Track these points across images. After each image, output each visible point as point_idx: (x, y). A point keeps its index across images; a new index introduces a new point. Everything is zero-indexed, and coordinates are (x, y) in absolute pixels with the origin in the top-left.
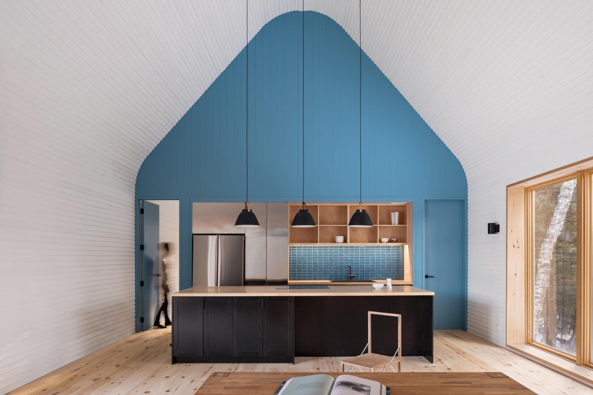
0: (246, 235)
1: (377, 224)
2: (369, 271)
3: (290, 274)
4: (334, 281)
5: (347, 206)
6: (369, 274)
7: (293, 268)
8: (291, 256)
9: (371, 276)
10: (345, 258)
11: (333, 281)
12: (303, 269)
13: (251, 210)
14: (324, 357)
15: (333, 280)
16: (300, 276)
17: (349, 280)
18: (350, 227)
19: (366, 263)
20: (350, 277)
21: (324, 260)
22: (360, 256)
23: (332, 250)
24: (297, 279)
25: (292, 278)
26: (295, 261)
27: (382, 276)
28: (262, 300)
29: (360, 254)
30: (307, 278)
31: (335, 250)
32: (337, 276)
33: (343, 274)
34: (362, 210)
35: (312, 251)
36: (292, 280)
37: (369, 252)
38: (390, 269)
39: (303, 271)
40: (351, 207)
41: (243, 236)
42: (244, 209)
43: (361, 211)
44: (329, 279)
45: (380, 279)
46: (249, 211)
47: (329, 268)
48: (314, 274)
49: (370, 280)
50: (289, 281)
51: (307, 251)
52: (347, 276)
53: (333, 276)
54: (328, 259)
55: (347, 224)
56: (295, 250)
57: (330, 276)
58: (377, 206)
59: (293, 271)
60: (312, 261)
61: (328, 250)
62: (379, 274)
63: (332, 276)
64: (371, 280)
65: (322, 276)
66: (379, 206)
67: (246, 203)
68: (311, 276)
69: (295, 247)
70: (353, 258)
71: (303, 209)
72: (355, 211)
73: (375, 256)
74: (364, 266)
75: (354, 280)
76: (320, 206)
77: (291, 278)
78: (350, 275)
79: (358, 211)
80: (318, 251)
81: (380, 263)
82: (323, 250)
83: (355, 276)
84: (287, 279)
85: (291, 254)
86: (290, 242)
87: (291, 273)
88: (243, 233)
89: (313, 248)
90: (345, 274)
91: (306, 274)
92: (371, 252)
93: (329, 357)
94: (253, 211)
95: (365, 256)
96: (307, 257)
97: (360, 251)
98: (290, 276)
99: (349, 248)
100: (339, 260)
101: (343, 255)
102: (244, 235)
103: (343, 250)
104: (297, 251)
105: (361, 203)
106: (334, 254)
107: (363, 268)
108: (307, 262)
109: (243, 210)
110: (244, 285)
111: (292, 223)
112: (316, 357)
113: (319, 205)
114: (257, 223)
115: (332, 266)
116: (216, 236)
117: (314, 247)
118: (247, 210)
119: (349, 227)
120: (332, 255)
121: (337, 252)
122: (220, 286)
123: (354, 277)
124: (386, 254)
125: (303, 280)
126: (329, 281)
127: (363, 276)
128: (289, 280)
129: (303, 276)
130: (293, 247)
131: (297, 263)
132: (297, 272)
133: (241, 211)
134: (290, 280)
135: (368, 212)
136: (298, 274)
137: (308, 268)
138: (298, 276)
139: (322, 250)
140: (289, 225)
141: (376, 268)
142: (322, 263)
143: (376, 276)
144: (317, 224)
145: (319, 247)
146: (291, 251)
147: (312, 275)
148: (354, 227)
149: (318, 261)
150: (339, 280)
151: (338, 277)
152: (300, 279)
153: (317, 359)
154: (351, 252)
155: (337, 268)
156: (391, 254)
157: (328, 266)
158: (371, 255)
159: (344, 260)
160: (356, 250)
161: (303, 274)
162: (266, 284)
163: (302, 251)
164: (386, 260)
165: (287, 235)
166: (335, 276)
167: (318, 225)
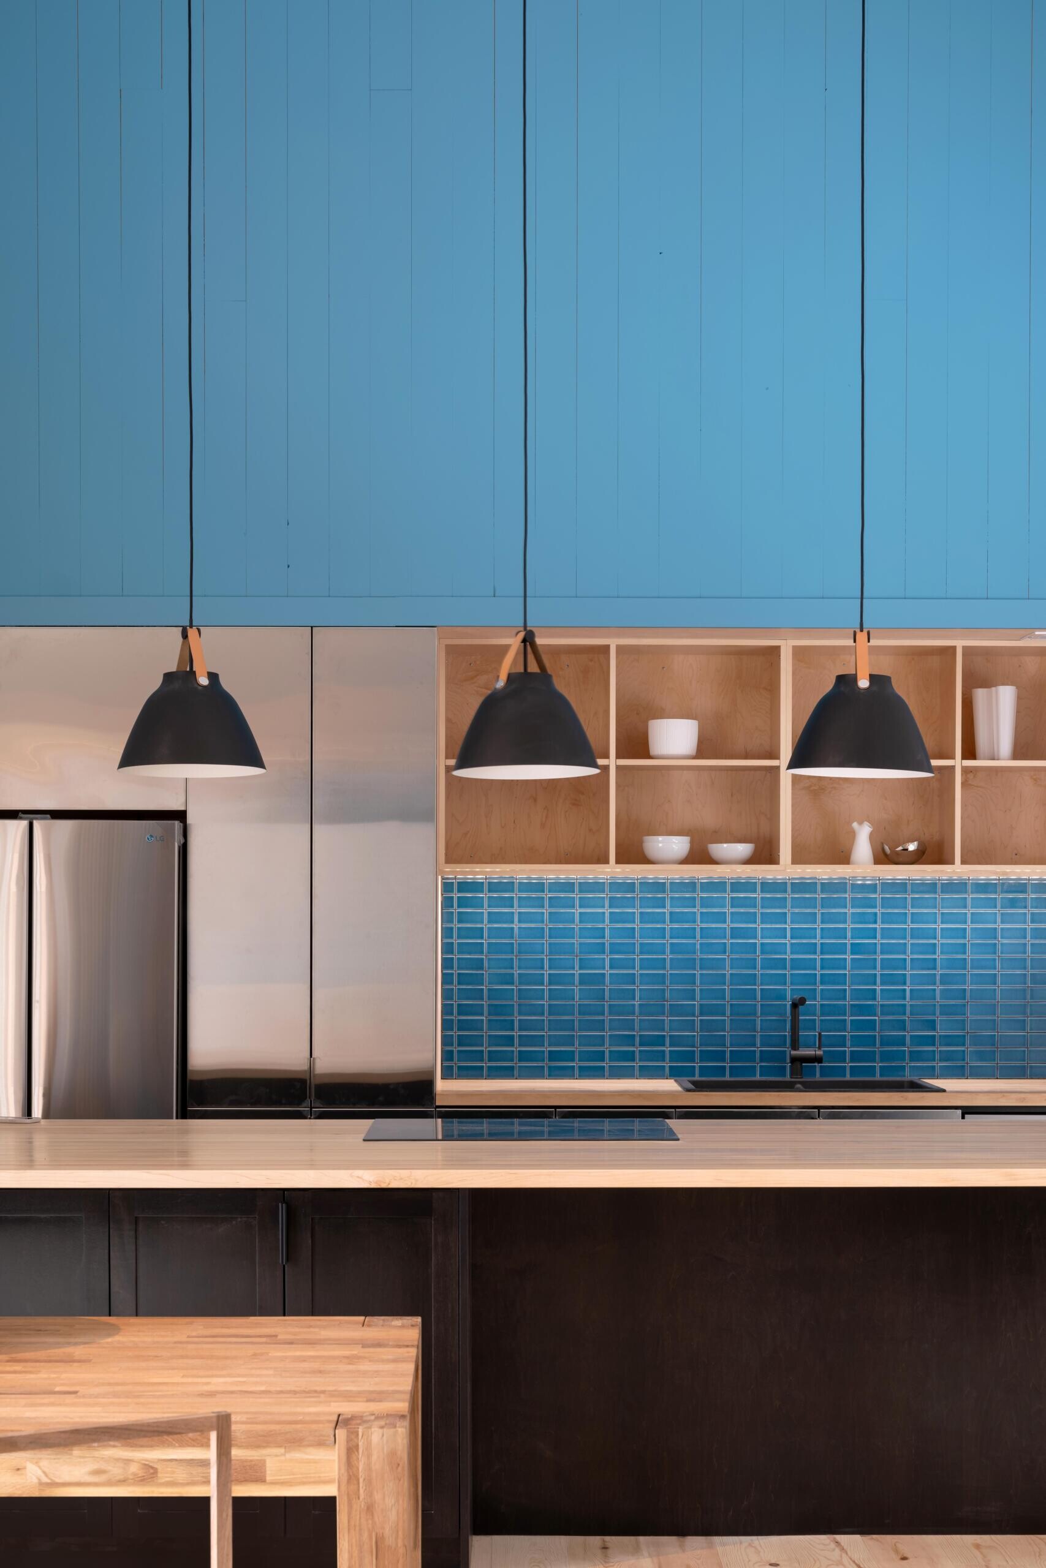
0: (190, 819)
1: (953, 757)
2: (902, 1025)
3: (446, 1040)
4: (700, 1087)
5: (777, 649)
6: (901, 1041)
7: (462, 1010)
8: (455, 941)
9: (915, 1056)
10: (762, 952)
11: (694, 1083)
12: (520, 1013)
13: (213, 677)
14: (641, 1539)
15: (697, 1078)
16: (508, 1057)
17: (788, 1078)
18: (794, 776)
19: (887, 979)
20: (794, 1060)
21: (644, 964)
22: (848, 942)
23: (691, 902)
24: (490, 1068)
25: (460, 1068)
26: (479, 964)
27: (980, 1055)
28: (282, 1209)
29: (849, 926)
30: (546, 1064)
31: (705, 903)
32: (720, 1056)
33: (754, 1045)
34: (873, 678)
35: (578, 911)
36: (460, 1077)
37: (902, 918)
38: (1024, 1013)
39: (523, 1026)
40: (799, 653)
41: (177, 824)
42: (173, 668)
43: (864, 683)
44: (674, 1073)
45: (967, 1071)
46: (204, 681)
47: (675, 1010)
48: (586, 1041)
49: (908, 1076)
50: (441, 1086)
51: (546, 911)
52: (780, 1056)
53: (697, 1056)
54: (668, 956)
55: (774, 755)
56: (478, 903)
57: (676, 1056)
58: (954, 648)
59: (463, 1025)
60: (577, 967)
61: (668, 903)
62: (960, 1041)
63: (689, 1056)
64: (915, 1079)
65: (630, 1056)
66: (967, 650)
67: (185, 636)
68: (570, 1056)
69: (475, 886)
70: (812, 949)
71: (522, 670)
72: (828, 685)
73: (939, 941)
74: (874, 999)
75: (818, 1077)
76: (620, 649)
77: (456, 1063)
78: (795, 1045)
79: (845, 681)
80: (607, 911)
81: (969, 978)
82: (637, 903)
83: (819, 1053)
84: (432, 1072)
85: (456, 925)
86: (449, 860)
87: (455, 1033)
88: (175, 805)
89: (581, 891)
90: (762, 1045)
91: (539, 1041)
92: (915, 918)
93: (674, 1539)
94: (226, 684)
95: (879, 941)
96: (546, 941)
97: (850, 911)
98: (447, 1056)
99: (789, 895)
100: (728, 963)
101: (752, 933)
102: (181, 816)
103: (752, 903)
104: (485, 911)
105: (862, 637)
106: (699, 925)
107: (869, 1010)
108: (546, 972)
109: (168, 677)
110: (184, 1114)
111: (457, 750)
112: (595, 1540)
113: (613, 643)
114: (249, 755)
115: (691, 995)
116: (22, 825)
117: (586, 887)
118: (192, 673)
119: (786, 777)
120: (690, 932)
121: (721, 917)
122: (47, 1114)
123: (818, 1059)
124: (1000, 926)
125: (520, 1077)
126: (669, 1085)
127: (869, 1056)
128: (444, 1077)
129: (523, 1056)
130: (464, 886)
131: (486, 978)
132: (486, 1032)
133: (156, 683)
134: (447, 1074)
135: (903, 688)
136: (495, 1040)
137: (552, 1010)
138: (492, 1056)
139: (631, 903)
140: (443, 762)
141: (946, 1010)
142: (631, 979)
143: (947, 1057)
144: (607, 756)
145: (616, 886)
146: (456, 910)
147: (576, 1048)
148: (820, 778)
149: (611, 967)
150: (727, 1078)
151: (724, 1060)
152: (507, 1073)
153: (605, 1548)
154: (796, 918)
155: (719, 1010)
156: (1030, 926)
157: (667, 995)
158: (915, 934)
159: (759, 964)
160: (825, 903)
161: (524, 1041)
162: (307, 1102)
163: (516, 910)
164: (998, 964)
165: (429, 816)
166: (706, 1056)
167: (612, 762)
